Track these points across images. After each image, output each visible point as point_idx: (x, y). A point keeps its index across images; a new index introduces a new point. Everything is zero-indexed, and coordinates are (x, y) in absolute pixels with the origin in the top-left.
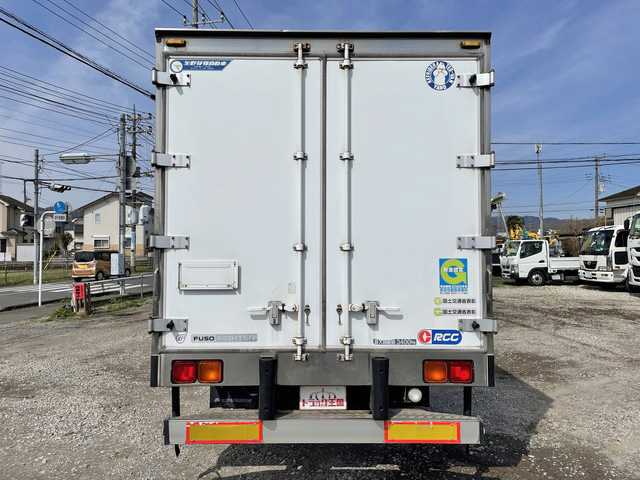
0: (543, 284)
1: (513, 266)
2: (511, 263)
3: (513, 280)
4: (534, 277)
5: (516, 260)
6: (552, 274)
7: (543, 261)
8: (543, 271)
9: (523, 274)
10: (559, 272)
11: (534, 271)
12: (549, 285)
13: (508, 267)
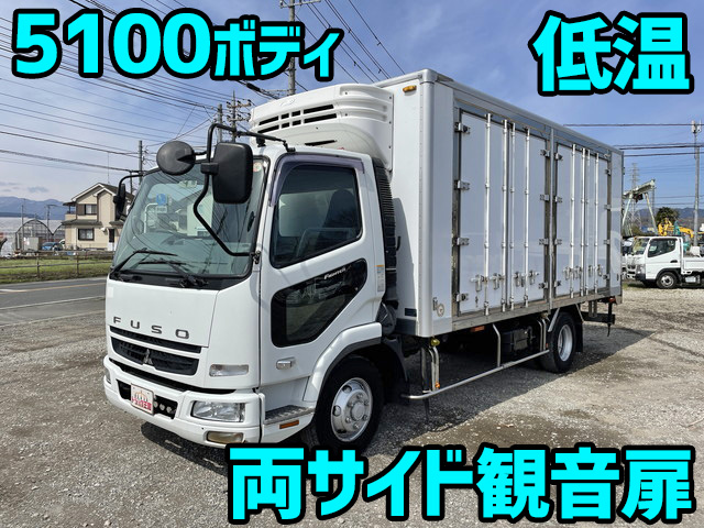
0: (675, 287)
1: (639, 266)
2: (637, 262)
3: (639, 282)
4: (663, 279)
5: (643, 259)
6: (686, 276)
7: (675, 261)
8: (675, 273)
9: (651, 275)
10: (695, 274)
11: (664, 272)
12: (682, 288)
13: (633, 267)
